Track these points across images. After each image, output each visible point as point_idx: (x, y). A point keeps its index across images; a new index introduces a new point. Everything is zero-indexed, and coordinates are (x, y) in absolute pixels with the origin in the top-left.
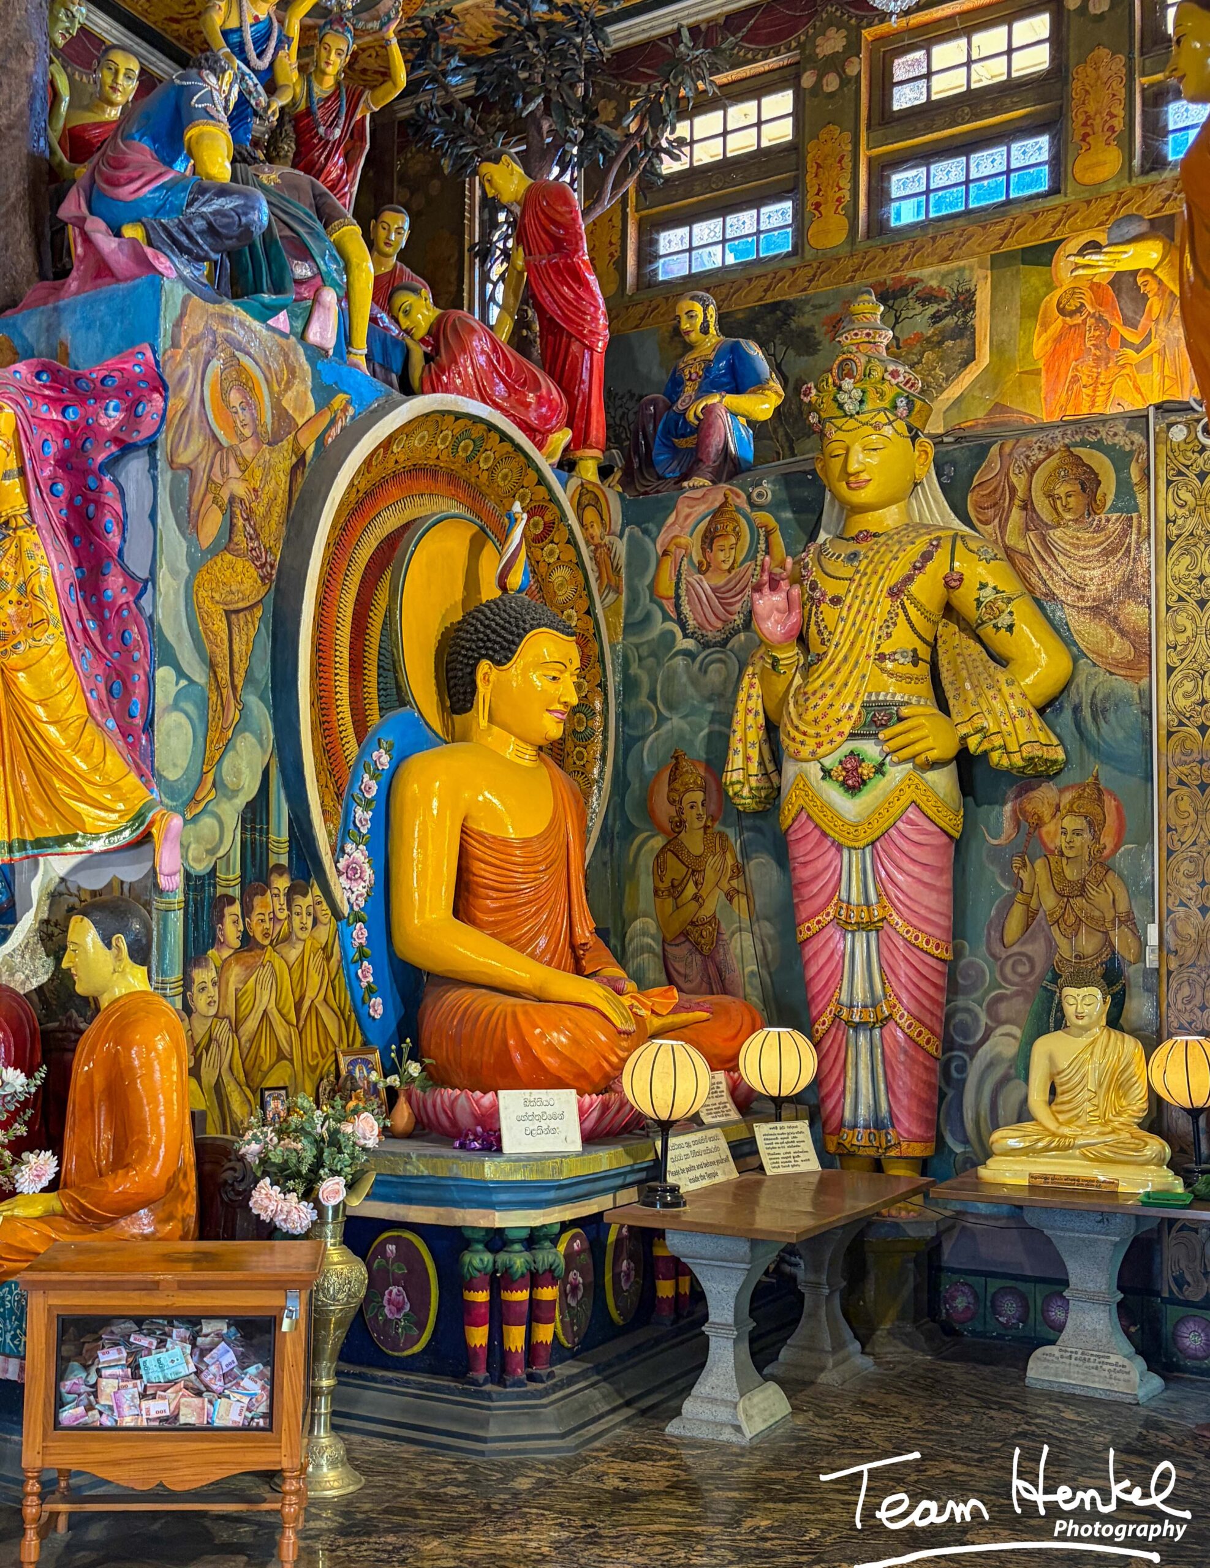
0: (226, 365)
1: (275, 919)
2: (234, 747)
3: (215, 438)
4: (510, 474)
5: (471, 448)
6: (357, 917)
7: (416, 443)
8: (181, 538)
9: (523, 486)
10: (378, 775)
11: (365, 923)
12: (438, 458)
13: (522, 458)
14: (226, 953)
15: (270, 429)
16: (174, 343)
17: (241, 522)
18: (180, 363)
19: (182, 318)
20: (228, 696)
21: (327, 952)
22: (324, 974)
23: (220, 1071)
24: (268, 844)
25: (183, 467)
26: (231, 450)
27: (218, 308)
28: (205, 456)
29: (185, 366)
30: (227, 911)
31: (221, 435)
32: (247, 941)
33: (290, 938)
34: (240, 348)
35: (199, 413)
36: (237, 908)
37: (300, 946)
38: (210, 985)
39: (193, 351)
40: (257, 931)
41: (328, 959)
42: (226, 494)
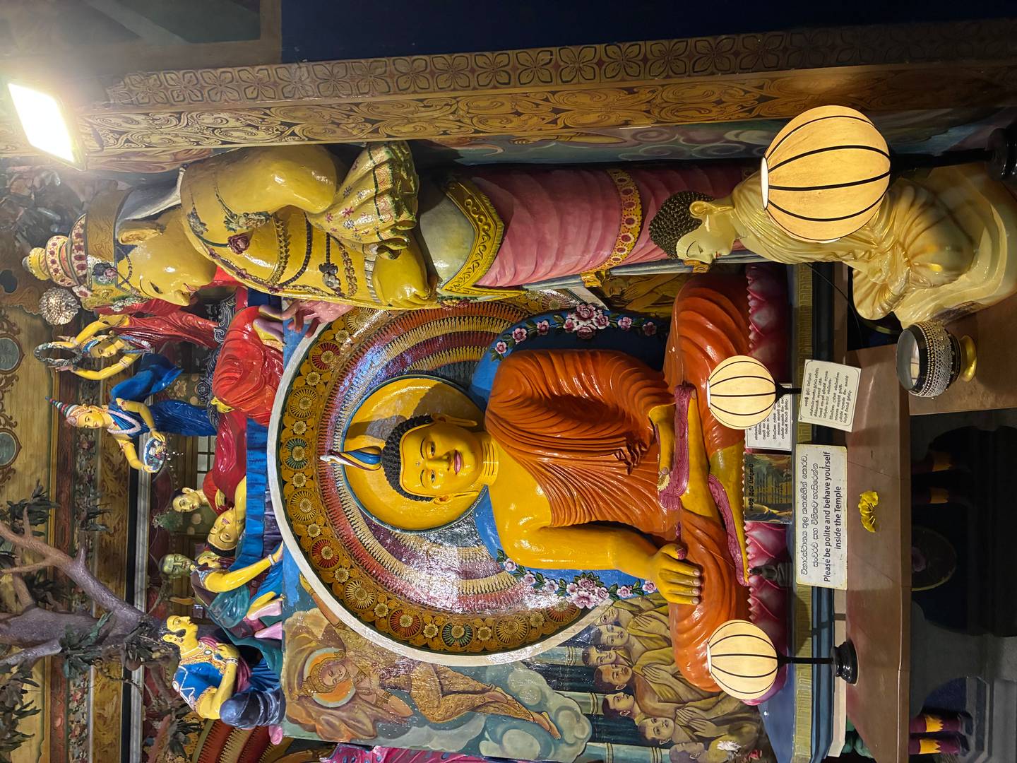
0: (314, 687)
1: (616, 663)
2: (517, 694)
3: (353, 699)
4: (302, 400)
5: (297, 448)
6: (614, 596)
7: (309, 510)
8: (411, 731)
9: (306, 384)
10: (520, 572)
11: (617, 588)
12: (312, 478)
13: (288, 401)
14: (637, 709)
15: (338, 650)
16: (314, 730)
17: (392, 680)
18: (322, 725)
19: (299, 723)
20: (490, 697)
21: (637, 612)
22: (651, 616)
23: (710, 720)
24: (571, 667)
25: (374, 728)
26: (356, 684)
27: (286, 694)
28: (364, 708)
29: (323, 722)
30: (612, 707)
31: (351, 693)
32: (630, 690)
33: (627, 649)
34: (301, 674)
35: (343, 711)
36: (610, 697)
37: (633, 640)
38: (656, 724)
39: (313, 715)
40: (624, 679)
41: (641, 610)
42: (381, 692)
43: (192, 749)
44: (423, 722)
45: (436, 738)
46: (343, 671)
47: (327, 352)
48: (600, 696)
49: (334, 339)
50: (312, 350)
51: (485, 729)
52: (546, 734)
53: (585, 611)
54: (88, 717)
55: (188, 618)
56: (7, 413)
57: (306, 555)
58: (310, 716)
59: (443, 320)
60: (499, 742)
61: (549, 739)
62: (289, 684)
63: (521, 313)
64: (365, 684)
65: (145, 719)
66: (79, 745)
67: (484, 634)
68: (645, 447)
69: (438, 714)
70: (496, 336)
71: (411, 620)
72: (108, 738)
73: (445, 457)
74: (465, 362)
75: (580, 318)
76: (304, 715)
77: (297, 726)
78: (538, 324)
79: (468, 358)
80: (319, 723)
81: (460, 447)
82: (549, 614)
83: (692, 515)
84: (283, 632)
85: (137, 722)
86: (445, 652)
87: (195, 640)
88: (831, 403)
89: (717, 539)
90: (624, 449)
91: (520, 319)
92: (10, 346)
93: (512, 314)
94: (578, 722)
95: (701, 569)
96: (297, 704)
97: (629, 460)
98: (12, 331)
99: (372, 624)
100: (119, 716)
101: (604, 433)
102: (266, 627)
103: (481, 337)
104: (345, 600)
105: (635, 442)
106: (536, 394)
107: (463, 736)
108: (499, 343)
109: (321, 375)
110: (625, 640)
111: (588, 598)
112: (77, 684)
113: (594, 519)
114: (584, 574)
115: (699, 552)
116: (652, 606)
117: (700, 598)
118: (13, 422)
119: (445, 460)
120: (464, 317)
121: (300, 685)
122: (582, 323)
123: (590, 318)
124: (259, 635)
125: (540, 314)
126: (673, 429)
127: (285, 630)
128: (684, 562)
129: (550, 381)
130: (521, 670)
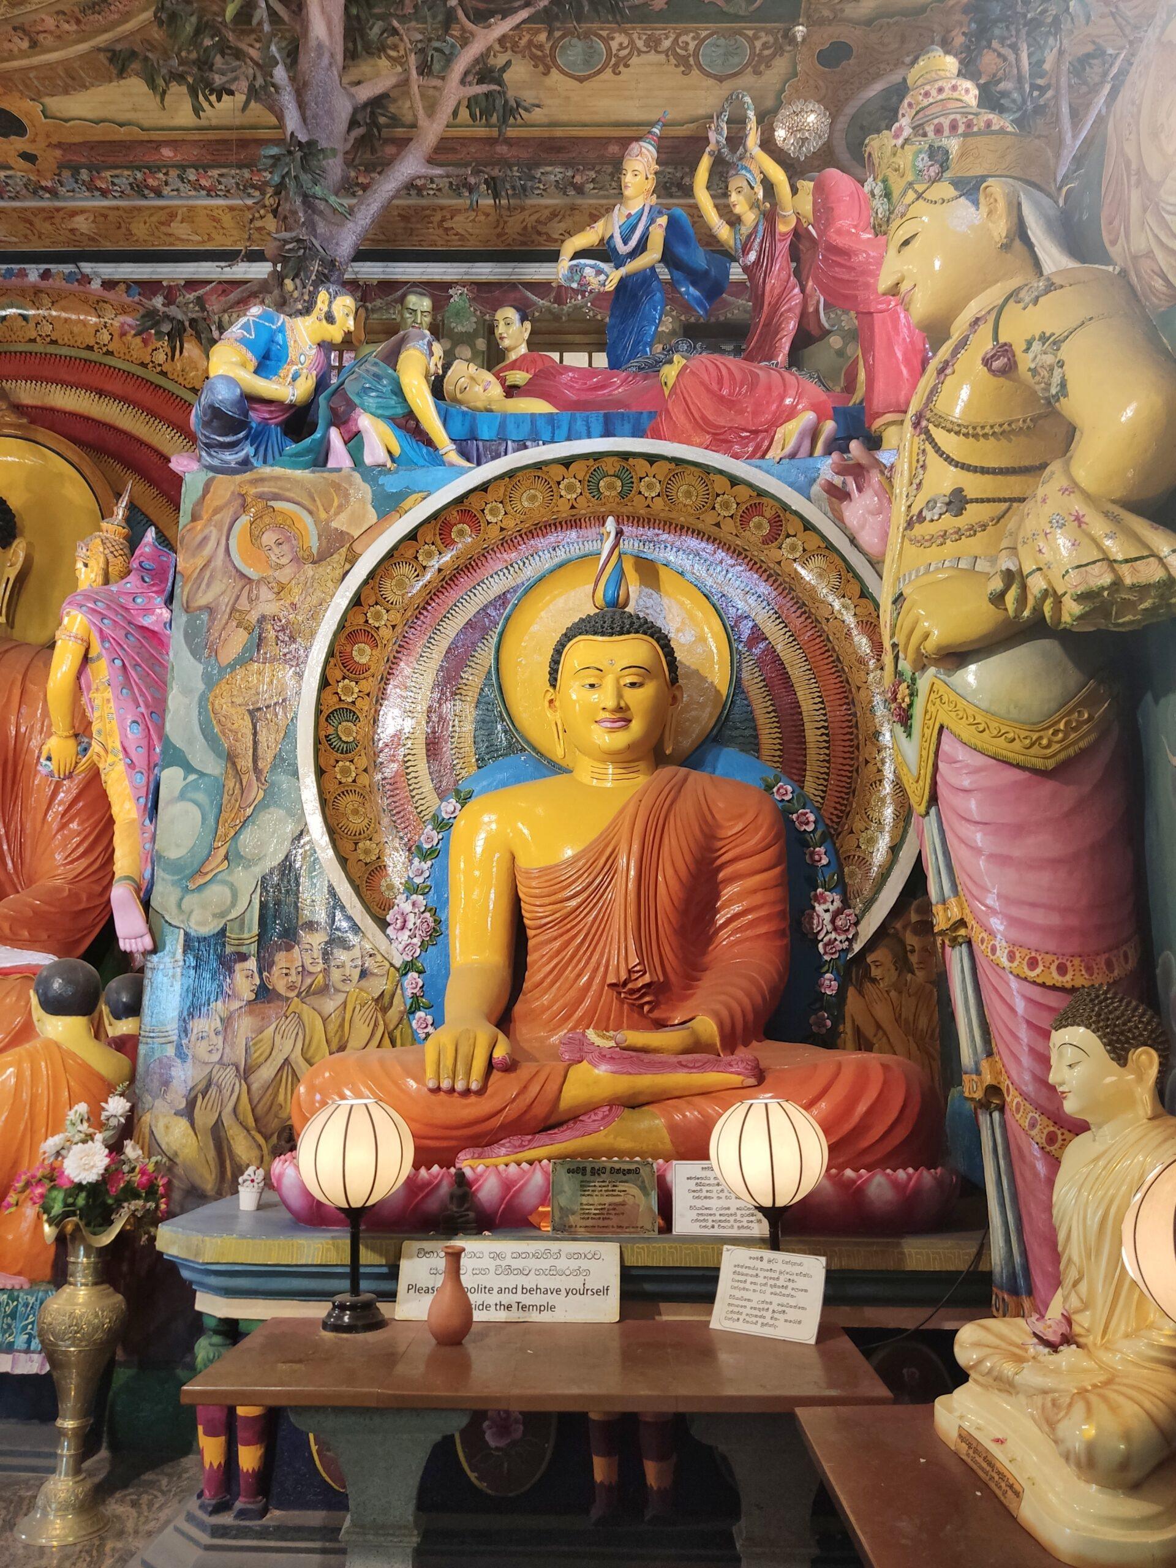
0: (258, 517)
1: (304, 971)
3: (243, 576)
4: (692, 489)
5: (619, 483)
6: (408, 967)
7: (526, 504)
8: (196, 663)
9: (718, 495)
10: (443, 825)
11: (420, 972)
12: (573, 507)
13: (693, 469)
14: (235, 1005)
15: (315, 551)
16: (195, 518)
17: (272, 634)
18: (202, 530)
19: (204, 496)
20: (249, 781)
21: (383, 1003)
22: (376, 1025)
23: (220, 1115)
24: (296, 903)
25: (200, 608)
26: (263, 580)
27: (248, 476)
28: (228, 593)
29: (206, 531)
30: (238, 967)
31: (250, 572)
32: (264, 993)
33: (324, 990)
34: (277, 497)
35: (224, 562)
36: (252, 964)
37: (340, 998)
38: (212, 1034)
39: (217, 517)
40: (279, 984)
41: (385, 1010)
42: (253, 617)
43: (122, 355)
44: (210, 682)
45: (187, 701)
46: (284, 561)
47: (767, 526)
48: (254, 948)
49: (788, 536)
50: (772, 502)
51: (202, 774)
52: (196, 866)
53: (383, 924)
54: (172, 198)
55: (352, 328)
56: (634, 60)
57: (460, 500)
58: (216, 511)
59: (822, 702)
60: (182, 796)
61: (187, 872)
62: (262, 480)
63: (838, 823)
64: (265, 593)
65: (165, 284)
66: (131, 184)
67: (345, 772)
68: (650, 1011)
69: (223, 705)
70: (800, 783)
71: (364, 660)
72: (140, 230)
73: (622, 704)
74: (756, 737)
75: (837, 913)
76: (218, 503)
77: (200, 493)
78: (822, 850)
79: (763, 741)
80: (205, 526)
81: (637, 727)
82: (377, 869)
83: (560, 1080)
84: (339, 470)
85: (160, 273)
86: (318, 712)
87: (318, 340)
88: (756, 1297)
89: (528, 1117)
90: (647, 979)
91: (828, 822)
92: (736, 60)
93: (836, 808)
94: (214, 916)
95: (481, 1092)
96: (233, 493)
97: (630, 986)
98: (759, 62)
99: (357, 601)
100: (171, 244)
101: (667, 948)
102: (346, 443)
103: (797, 762)
104: (392, 561)
105: (656, 995)
106: (720, 844)
107: (190, 742)
108: (789, 788)
109: (732, 517)
110: (340, 986)
111: (403, 928)
112: (222, 180)
113: (530, 933)
114: (438, 922)
115: (504, 1087)
116: (391, 1027)
117: (438, 1090)
118: (621, 68)
119: (619, 704)
120: (827, 735)
121: (260, 496)
122: (827, 917)
123: (835, 929)
124: (334, 434)
125: (837, 852)
126: (686, 1051)
127: (343, 472)
128: (490, 1066)
129: (740, 866)
130: (290, 828)
